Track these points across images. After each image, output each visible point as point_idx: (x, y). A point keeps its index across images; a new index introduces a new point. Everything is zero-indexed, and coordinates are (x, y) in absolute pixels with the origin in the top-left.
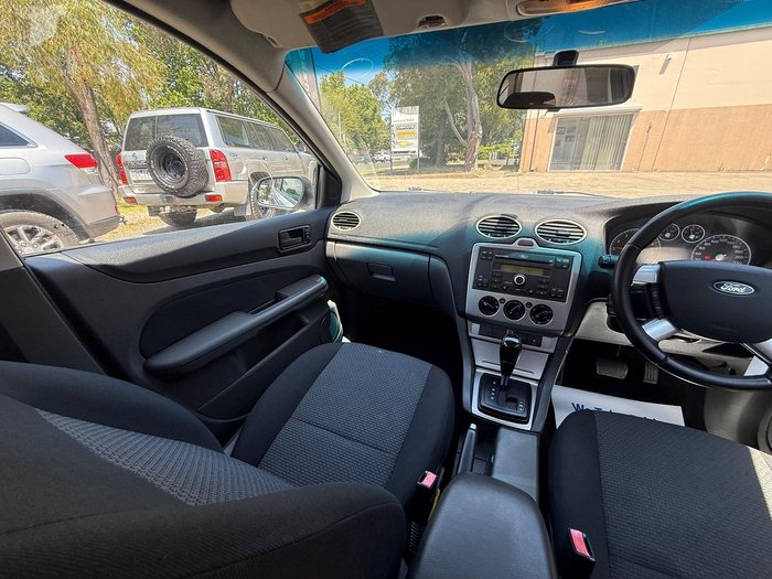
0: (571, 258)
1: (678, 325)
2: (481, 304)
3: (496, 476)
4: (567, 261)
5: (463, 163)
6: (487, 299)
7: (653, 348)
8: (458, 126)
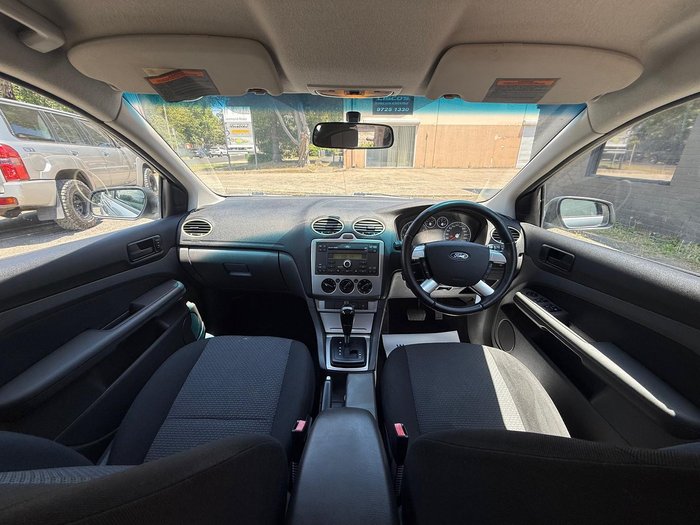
0: (378, 245)
1: (439, 282)
2: (323, 285)
3: (348, 406)
4: (375, 247)
5: (297, 159)
6: (326, 281)
7: (428, 298)
8: (288, 127)
